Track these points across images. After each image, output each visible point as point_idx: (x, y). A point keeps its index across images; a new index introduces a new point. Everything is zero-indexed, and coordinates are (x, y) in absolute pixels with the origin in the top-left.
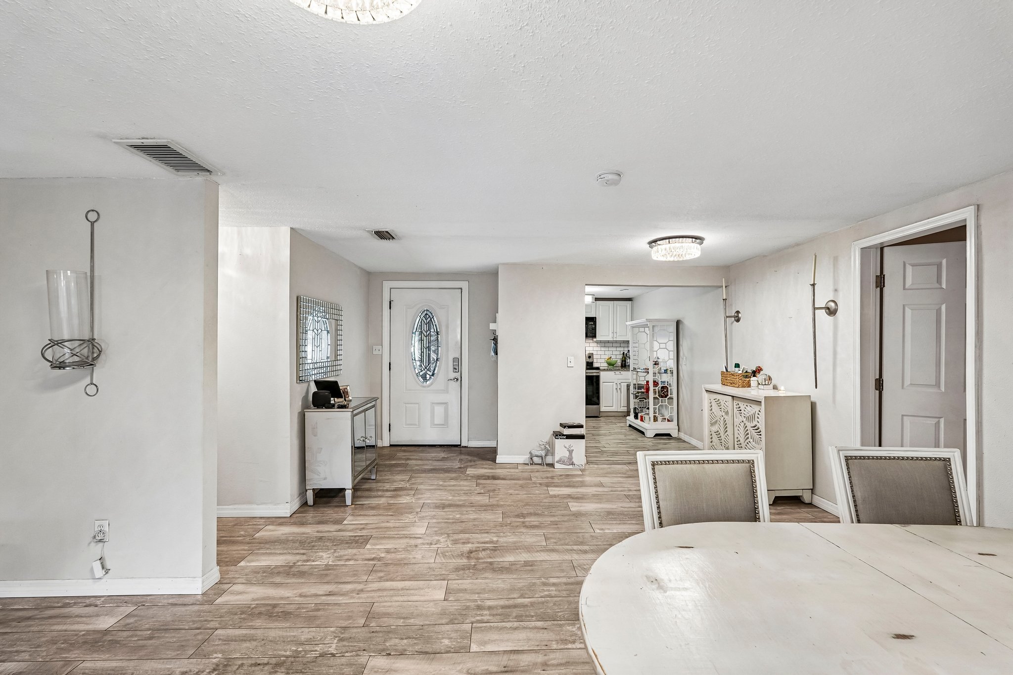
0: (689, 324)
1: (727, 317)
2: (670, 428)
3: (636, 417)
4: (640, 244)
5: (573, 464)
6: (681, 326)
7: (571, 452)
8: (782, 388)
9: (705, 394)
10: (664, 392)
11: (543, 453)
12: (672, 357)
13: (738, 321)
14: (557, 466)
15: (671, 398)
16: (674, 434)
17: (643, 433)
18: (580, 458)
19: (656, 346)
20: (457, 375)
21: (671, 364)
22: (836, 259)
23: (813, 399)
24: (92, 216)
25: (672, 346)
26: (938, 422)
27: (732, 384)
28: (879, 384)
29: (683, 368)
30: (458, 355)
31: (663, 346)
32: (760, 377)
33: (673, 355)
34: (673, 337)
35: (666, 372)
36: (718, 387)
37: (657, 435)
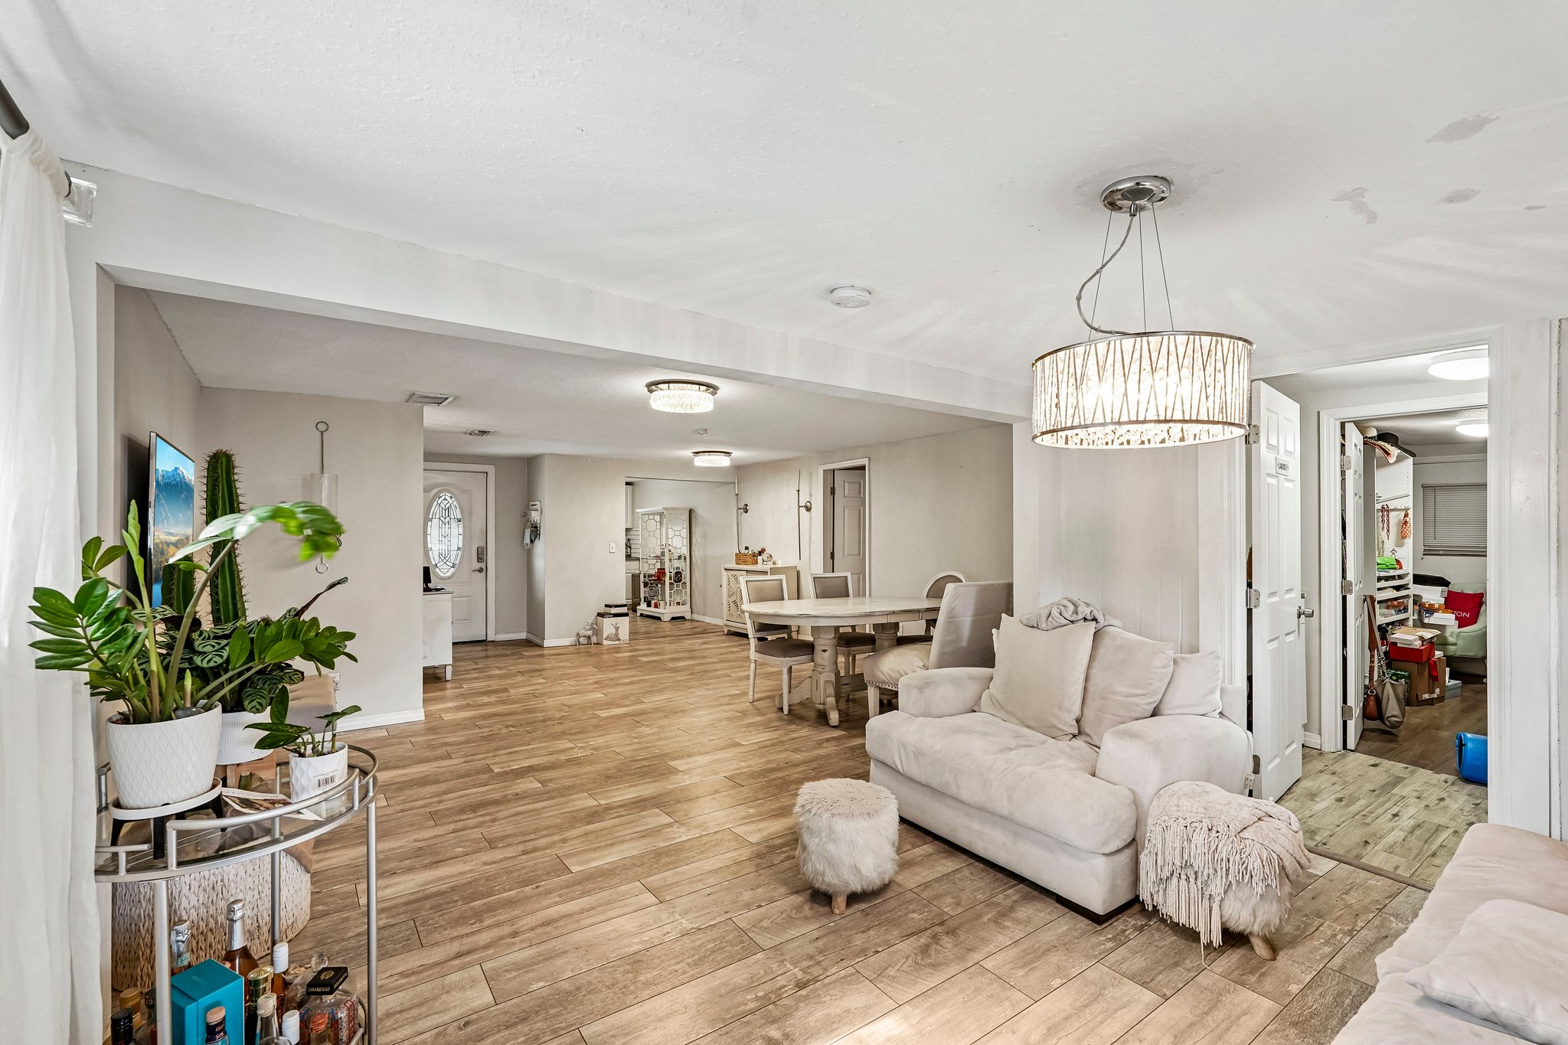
0: (701, 511)
1: (739, 509)
2: (684, 611)
3: (649, 605)
4: (687, 453)
5: (619, 640)
6: (693, 515)
7: (617, 629)
8: (780, 562)
9: (725, 573)
10: (678, 577)
11: (590, 633)
12: (685, 544)
13: (746, 512)
14: (605, 642)
15: (685, 583)
16: (688, 616)
17: (659, 619)
18: (624, 634)
19: (671, 533)
20: (482, 565)
21: (685, 551)
22: (810, 475)
23: (798, 569)
24: (322, 427)
25: (685, 533)
26: (859, 577)
27: (745, 563)
28: (832, 555)
29: (696, 553)
30: (483, 544)
31: (677, 533)
32: (764, 556)
33: (686, 542)
34: (686, 525)
35: (680, 558)
36: (734, 566)
37: (673, 619)
